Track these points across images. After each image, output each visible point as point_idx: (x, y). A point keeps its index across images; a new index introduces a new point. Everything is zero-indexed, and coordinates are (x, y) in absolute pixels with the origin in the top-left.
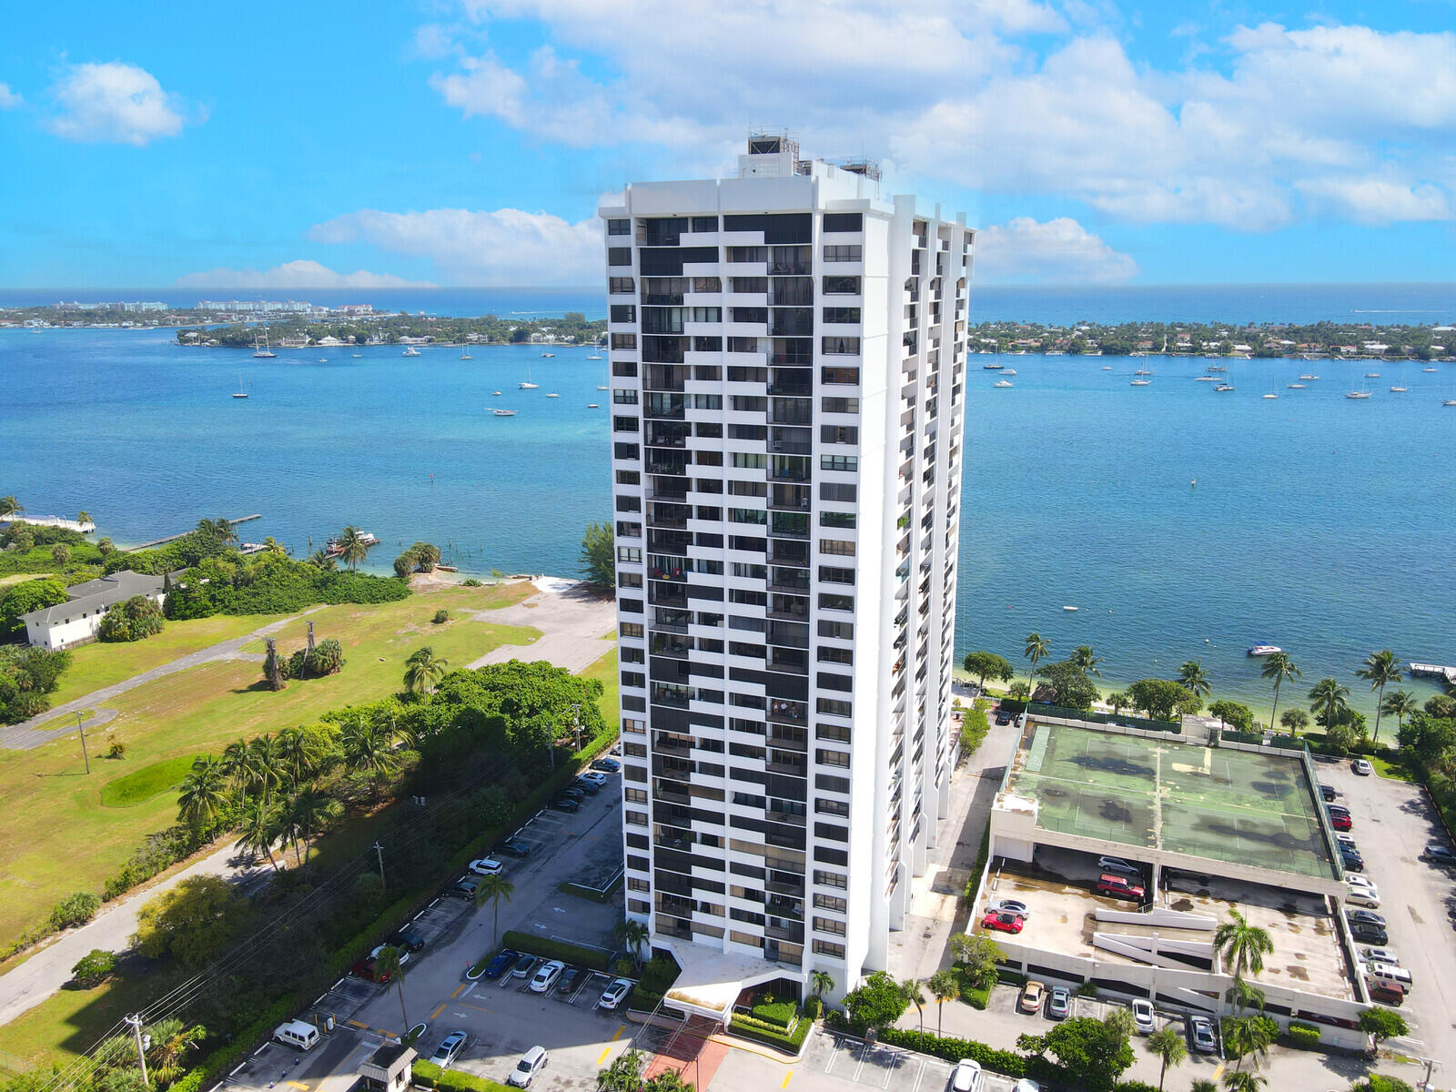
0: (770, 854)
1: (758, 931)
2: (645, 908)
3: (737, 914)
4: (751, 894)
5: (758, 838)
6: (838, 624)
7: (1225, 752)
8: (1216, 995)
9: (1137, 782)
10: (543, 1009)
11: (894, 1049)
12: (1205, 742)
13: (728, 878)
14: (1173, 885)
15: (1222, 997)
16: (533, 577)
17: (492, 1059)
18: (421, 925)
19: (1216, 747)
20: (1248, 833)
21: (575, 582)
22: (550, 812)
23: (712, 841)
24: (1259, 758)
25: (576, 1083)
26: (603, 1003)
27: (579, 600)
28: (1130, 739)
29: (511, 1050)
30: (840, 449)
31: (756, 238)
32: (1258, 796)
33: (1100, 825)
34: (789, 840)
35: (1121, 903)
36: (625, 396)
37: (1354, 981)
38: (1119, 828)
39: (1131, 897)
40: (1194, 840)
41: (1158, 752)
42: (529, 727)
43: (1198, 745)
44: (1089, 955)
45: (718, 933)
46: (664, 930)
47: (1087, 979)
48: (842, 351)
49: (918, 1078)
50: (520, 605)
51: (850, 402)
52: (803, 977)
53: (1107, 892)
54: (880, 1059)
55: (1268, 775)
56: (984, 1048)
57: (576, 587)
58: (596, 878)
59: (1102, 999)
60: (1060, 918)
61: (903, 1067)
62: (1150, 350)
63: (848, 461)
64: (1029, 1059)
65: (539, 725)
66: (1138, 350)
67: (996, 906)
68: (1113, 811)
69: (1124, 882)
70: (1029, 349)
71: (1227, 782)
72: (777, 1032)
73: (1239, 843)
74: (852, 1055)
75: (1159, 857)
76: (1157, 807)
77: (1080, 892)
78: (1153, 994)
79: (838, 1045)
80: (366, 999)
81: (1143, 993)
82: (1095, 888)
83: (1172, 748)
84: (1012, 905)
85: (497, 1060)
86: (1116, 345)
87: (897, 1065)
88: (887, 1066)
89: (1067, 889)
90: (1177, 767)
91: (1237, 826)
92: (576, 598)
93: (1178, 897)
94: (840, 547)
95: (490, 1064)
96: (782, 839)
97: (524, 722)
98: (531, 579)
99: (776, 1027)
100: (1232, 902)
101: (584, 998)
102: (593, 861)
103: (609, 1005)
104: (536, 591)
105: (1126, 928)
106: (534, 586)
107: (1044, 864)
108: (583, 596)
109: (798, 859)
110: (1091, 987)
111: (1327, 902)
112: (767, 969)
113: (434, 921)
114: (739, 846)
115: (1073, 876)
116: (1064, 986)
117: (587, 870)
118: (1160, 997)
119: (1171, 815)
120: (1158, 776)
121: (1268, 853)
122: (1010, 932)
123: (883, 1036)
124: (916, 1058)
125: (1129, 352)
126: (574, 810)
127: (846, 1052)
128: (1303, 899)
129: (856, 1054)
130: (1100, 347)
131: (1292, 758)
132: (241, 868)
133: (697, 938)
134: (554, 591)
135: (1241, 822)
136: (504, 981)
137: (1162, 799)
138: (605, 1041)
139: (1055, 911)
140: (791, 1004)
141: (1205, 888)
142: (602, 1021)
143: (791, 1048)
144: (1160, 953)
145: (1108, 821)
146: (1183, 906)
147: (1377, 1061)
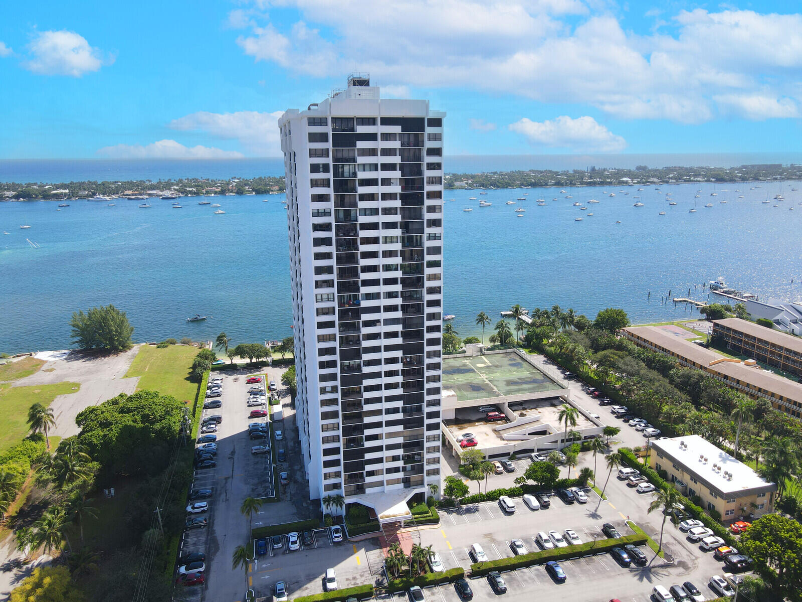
0: (405, 434)
1: (401, 475)
2: (336, 486)
3: (389, 471)
4: (395, 458)
5: (400, 428)
6: (434, 314)
7: (489, 356)
8: (556, 442)
9: (471, 375)
10: (307, 556)
11: (470, 505)
12: (479, 353)
13: (386, 454)
14: (513, 409)
15: (559, 442)
16: (33, 353)
17: (306, 586)
18: (190, 549)
19: (483, 355)
20: (522, 381)
21: (67, 351)
22: (199, 471)
23: (375, 437)
24: (502, 355)
25: (358, 577)
26: (336, 540)
27: (81, 361)
28: (452, 360)
29: (310, 578)
30: (433, 230)
31: (397, 129)
32: (515, 368)
33: (475, 394)
34: (415, 425)
35: (499, 422)
36: (318, 213)
37: (592, 421)
38: (483, 393)
39: (501, 419)
40: (511, 389)
41: (467, 362)
42: (163, 428)
43: (478, 356)
44: (507, 444)
45: (381, 484)
46: (349, 493)
47: (511, 453)
48: (432, 183)
49: (489, 511)
50: (41, 371)
51: (437, 207)
52: (425, 489)
53: (492, 420)
54: (468, 511)
55: (511, 360)
56: (504, 489)
57: (70, 354)
58: (263, 492)
59: (520, 459)
60: (485, 435)
61: (480, 510)
62: (277, 190)
63: (437, 235)
64: (521, 487)
65: (170, 425)
66: (272, 191)
67: (461, 438)
68: (476, 388)
69: (497, 413)
70: (216, 193)
71: (501, 366)
72: (426, 517)
73: (525, 386)
74: (458, 514)
75: (504, 399)
76: (487, 382)
77: (482, 423)
78: (536, 450)
79: (449, 512)
80: (200, 595)
81: (532, 451)
82: (487, 420)
83: (469, 359)
84: (466, 435)
85: (308, 585)
86: (261, 188)
87: (477, 510)
88: (474, 512)
89: (477, 424)
90: (479, 365)
91: (520, 381)
92: (78, 359)
93: (519, 412)
94: (433, 277)
95: (307, 589)
96: (412, 425)
97: (158, 426)
98: (31, 355)
99: (425, 515)
100: (535, 408)
101: (321, 543)
102: (252, 485)
103: (340, 539)
104: (42, 362)
105: (510, 430)
106: (38, 359)
107: (460, 417)
108: (82, 358)
109: (420, 432)
110: (515, 455)
111: (561, 399)
112: (410, 492)
113: (195, 544)
114: (390, 435)
115: (474, 418)
116: (505, 459)
117: (253, 490)
118: (539, 450)
119: (495, 383)
120: (476, 370)
121: (537, 387)
122: (474, 446)
123: (462, 502)
124: (481, 505)
125: (268, 192)
126: (214, 465)
127: (454, 514)
128: (554, 400)
129: (459, 512)
130: (254, 190)
131: (512, 352)
132: (15, 570)
133: (368, 491)
134: (57, 359)
135: (519, 379)
136: (270, 553)
137: (486, 378)
138: (352, 555)
139: (481, 433)
140: (423, 503)
141: (524, 407)
142: (342, 548)
143: (435, 521)
144: (529, 434)
145: (478, 392)
146: (522, 415)
147: (610, 446)
